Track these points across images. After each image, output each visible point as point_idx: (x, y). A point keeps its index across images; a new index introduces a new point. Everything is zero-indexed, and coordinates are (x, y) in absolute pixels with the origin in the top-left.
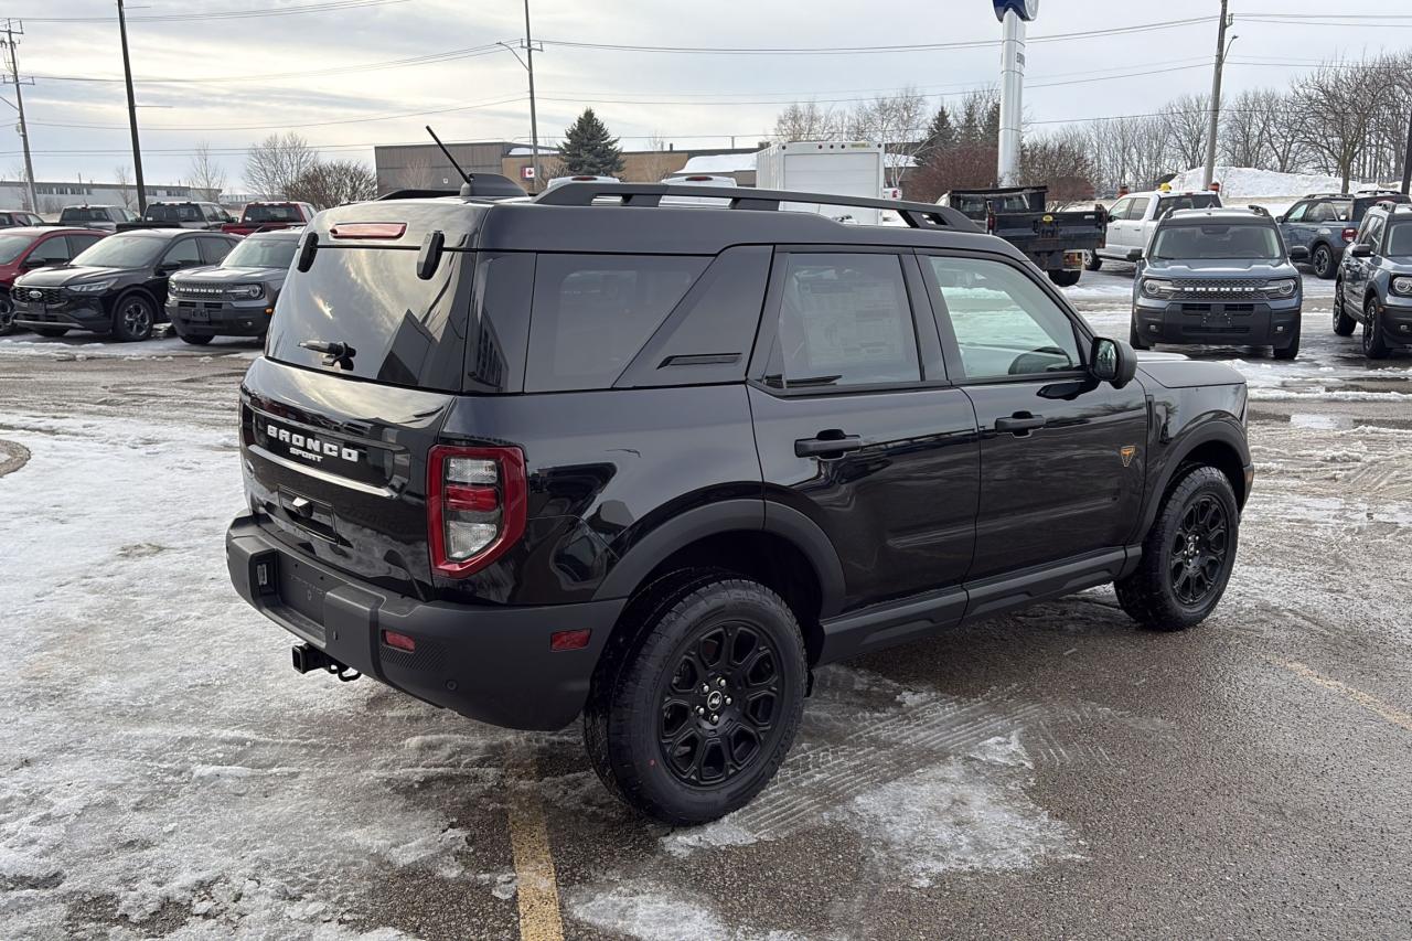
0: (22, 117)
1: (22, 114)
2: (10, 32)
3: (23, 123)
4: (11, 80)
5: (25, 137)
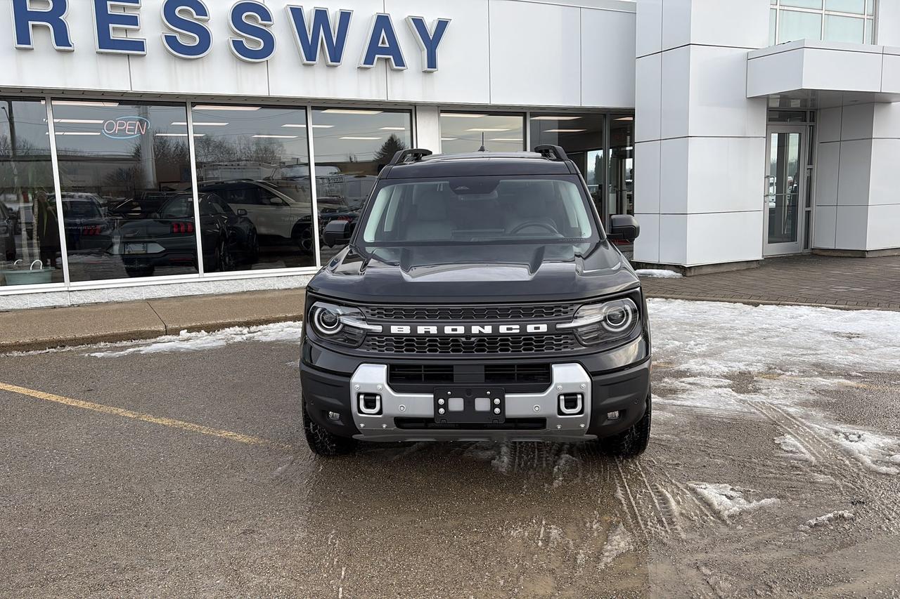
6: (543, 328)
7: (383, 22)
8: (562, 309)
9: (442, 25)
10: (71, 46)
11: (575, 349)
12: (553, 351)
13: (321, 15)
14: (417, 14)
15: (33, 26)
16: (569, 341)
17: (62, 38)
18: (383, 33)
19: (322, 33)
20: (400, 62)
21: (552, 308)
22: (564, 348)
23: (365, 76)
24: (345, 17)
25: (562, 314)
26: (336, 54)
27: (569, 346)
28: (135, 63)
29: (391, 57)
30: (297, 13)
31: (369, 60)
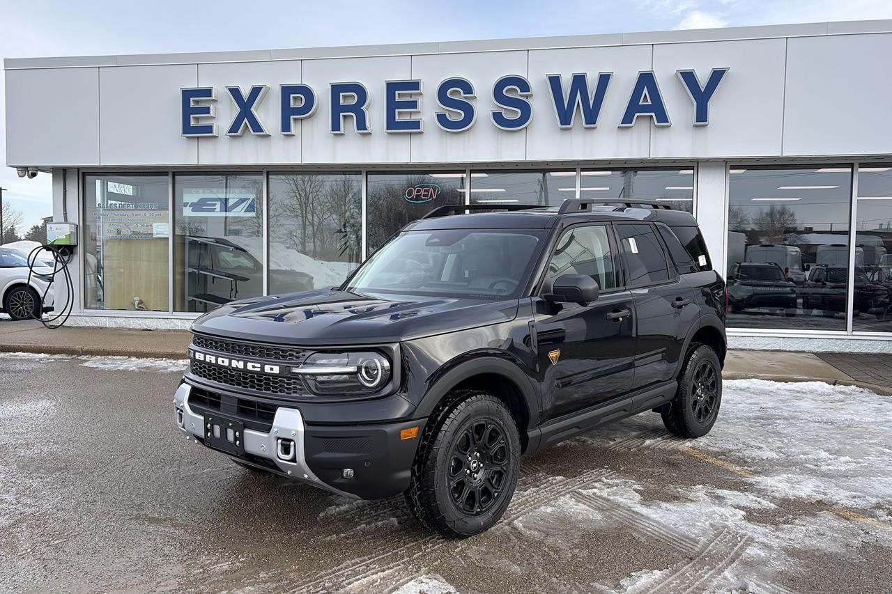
6: (276, 370)
7: (646, 80)
8: (294, 353)
9: (717, 76)
10: (367, 129)
11: (303, 395)
12: (270, 392)
13: (579, 81)
14: (686, 67)
15: (343, 116)
16: (298, 387)
17: (361, 125)
18: (646, 91)
19: (578, 98)
20: (663, 117)
21: (286, 351)
22: (294, 392)
23: (627, 136)
24: (604, 79)
25: (294, 358)
26: (592, 117)
27: (299, 391)
28: (415, 140)
29: (653, 114)
30: (555, 81)
31: (628, 118)
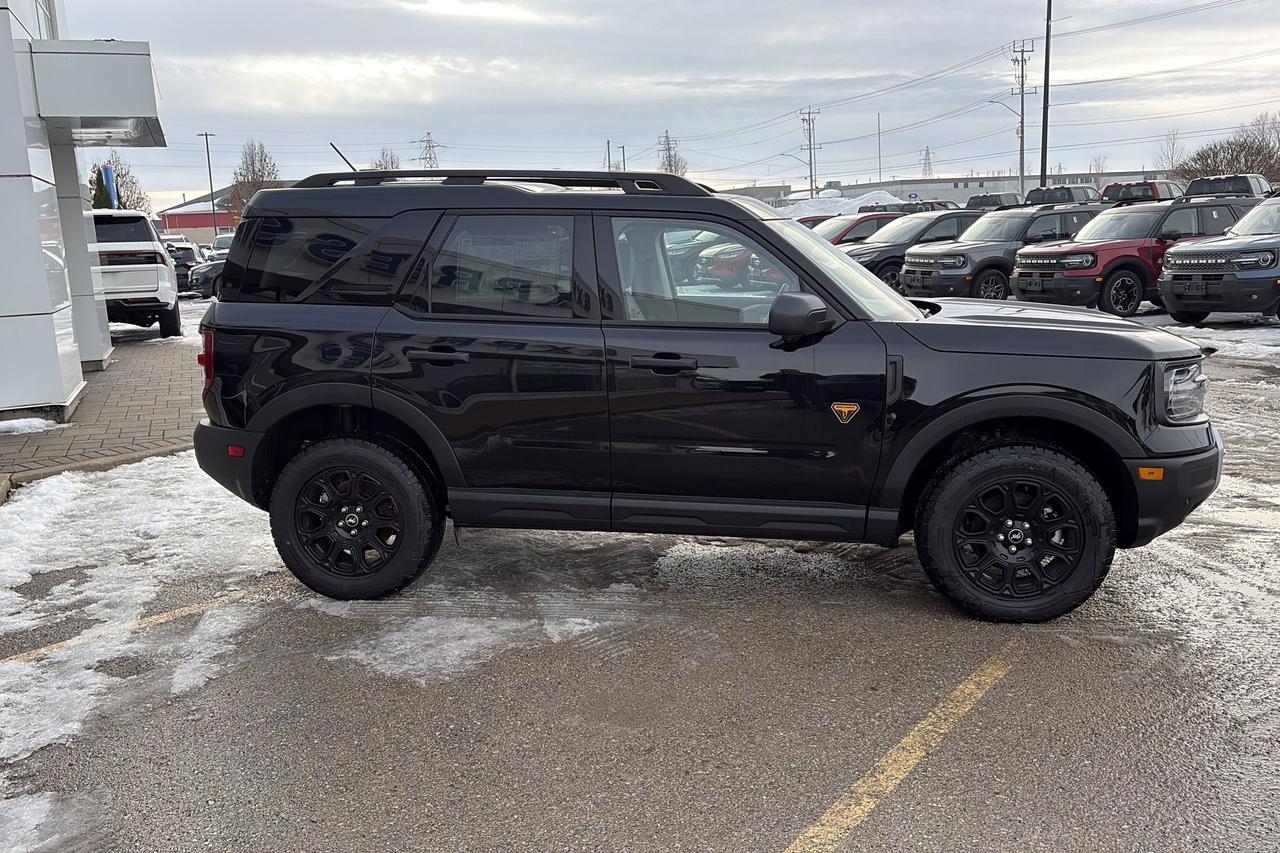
0: (1022, 122)
1: (1022, 119)
2: (1023, 51)
3: (1022, 127)
4: (1018, 91)
5: (1022, 138)
